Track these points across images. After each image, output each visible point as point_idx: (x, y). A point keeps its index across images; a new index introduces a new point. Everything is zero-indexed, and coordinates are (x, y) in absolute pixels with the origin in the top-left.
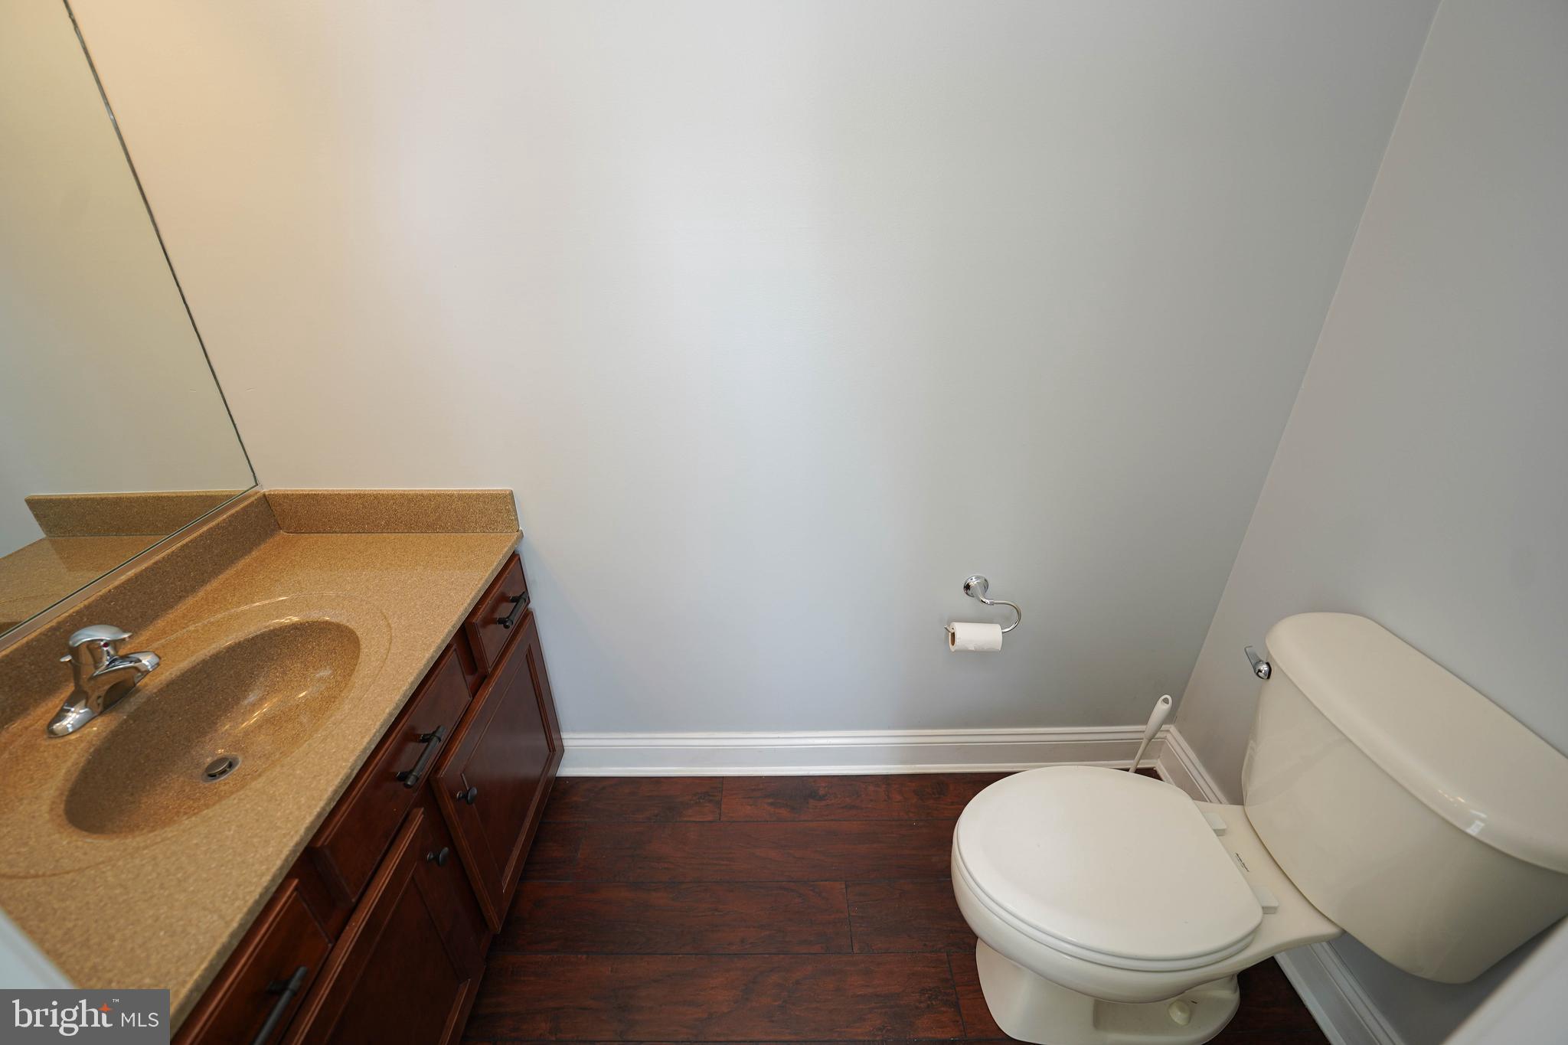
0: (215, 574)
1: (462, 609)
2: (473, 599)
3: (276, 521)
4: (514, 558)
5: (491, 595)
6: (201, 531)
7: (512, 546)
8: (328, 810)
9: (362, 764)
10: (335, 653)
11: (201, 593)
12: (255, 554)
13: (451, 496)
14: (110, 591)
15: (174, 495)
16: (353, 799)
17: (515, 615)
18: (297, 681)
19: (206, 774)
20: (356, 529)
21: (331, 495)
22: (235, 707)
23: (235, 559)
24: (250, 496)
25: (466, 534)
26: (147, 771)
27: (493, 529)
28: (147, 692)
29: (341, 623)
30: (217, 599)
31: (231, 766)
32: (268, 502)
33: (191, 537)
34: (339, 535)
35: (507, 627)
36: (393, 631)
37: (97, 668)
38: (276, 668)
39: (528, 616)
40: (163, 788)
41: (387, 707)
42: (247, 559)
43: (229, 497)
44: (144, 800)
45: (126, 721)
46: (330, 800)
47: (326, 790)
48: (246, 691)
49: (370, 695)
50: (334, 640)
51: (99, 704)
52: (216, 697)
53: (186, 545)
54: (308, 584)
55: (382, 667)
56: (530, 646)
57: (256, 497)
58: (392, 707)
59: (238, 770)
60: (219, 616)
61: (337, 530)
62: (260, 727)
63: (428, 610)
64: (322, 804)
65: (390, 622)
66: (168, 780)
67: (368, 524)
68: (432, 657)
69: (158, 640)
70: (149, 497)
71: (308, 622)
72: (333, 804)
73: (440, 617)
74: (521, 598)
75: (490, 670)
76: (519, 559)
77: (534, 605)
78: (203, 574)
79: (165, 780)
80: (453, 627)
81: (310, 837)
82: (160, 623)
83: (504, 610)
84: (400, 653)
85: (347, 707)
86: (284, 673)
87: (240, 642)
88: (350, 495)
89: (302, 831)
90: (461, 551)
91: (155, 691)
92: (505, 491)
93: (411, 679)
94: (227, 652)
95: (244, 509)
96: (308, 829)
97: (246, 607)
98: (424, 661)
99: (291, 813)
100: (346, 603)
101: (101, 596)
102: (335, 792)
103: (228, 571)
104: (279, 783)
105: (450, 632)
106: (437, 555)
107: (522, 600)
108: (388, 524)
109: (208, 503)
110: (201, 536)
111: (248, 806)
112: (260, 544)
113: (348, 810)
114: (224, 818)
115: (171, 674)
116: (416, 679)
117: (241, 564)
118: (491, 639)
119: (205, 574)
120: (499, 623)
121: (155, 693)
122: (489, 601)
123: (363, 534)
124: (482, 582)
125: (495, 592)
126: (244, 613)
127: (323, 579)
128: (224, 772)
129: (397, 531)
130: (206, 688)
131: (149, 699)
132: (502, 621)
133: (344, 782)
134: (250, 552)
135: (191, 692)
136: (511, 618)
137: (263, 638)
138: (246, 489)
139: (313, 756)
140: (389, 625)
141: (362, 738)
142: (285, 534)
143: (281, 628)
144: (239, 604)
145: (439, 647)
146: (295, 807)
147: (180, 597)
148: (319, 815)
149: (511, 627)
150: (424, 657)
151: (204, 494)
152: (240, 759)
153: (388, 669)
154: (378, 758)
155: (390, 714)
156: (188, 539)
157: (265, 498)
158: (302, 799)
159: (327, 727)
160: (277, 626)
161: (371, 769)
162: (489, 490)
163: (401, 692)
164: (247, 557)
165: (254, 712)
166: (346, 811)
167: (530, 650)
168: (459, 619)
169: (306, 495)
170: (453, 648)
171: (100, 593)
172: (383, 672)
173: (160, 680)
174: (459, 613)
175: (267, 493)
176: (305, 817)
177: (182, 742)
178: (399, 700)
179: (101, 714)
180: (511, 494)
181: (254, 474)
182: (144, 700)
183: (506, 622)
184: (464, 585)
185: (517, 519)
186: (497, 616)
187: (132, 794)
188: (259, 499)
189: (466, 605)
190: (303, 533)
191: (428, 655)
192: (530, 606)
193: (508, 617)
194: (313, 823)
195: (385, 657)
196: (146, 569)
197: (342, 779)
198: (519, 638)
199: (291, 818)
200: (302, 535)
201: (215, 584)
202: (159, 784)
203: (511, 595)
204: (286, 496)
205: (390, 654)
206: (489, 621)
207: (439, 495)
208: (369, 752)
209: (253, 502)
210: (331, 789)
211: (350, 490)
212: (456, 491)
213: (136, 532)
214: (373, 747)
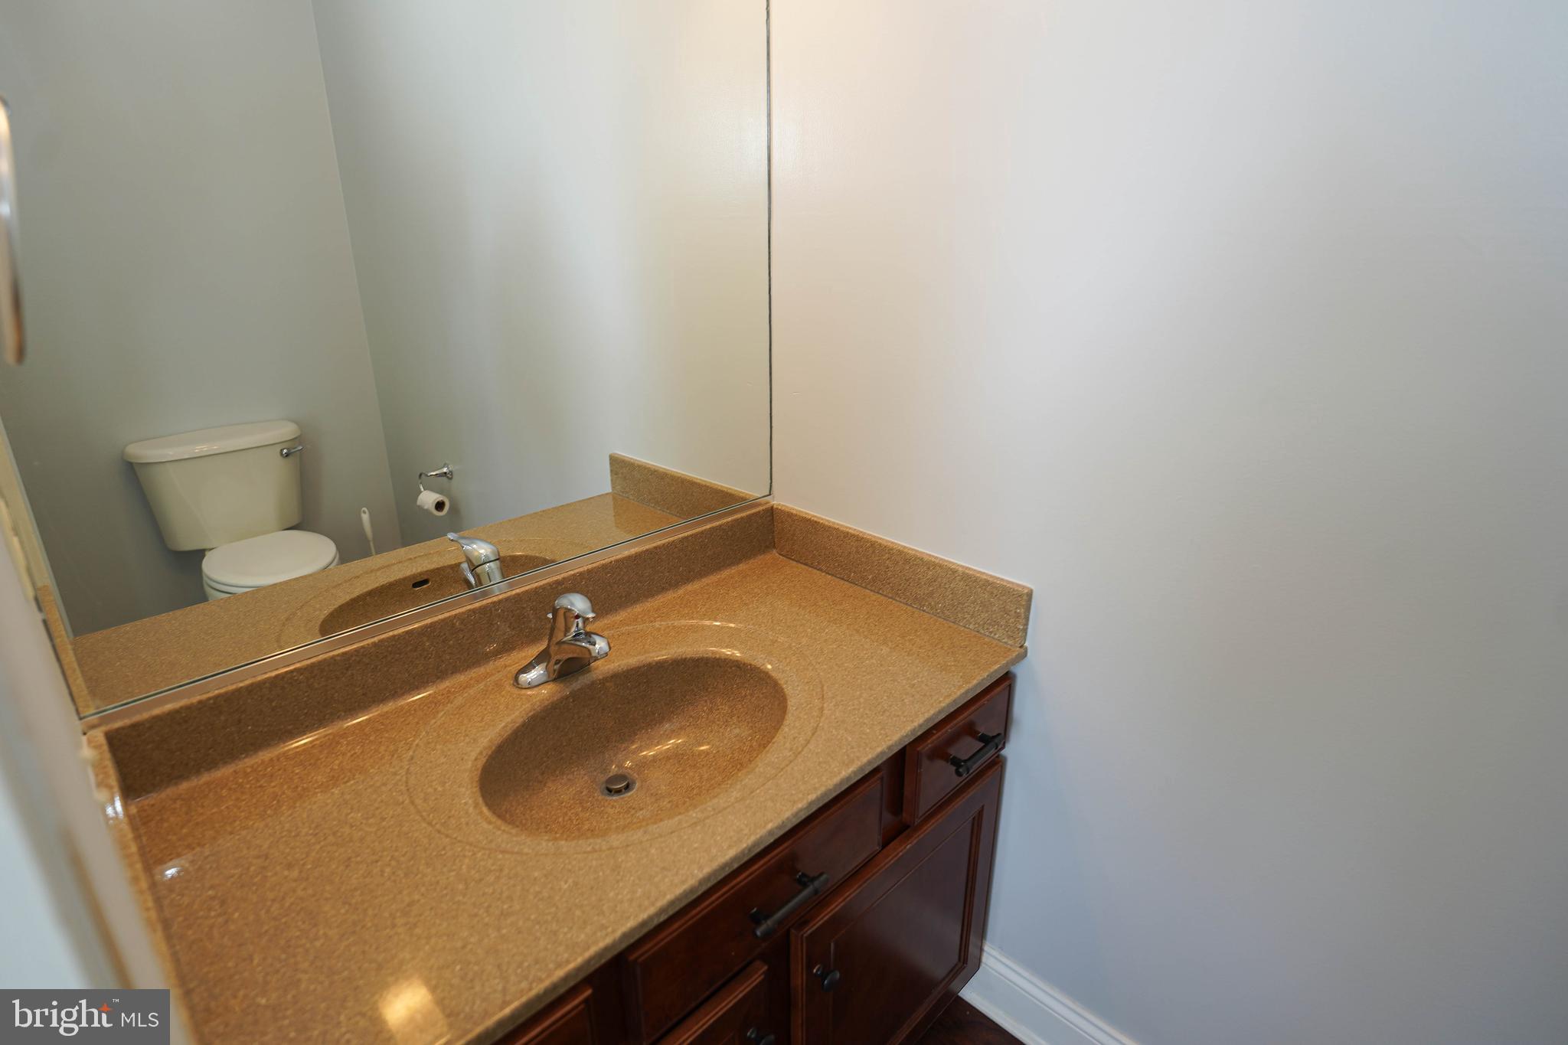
0: (701, 575)
1: (909, 728)
2: (927, 720)
3: (773, 538)
4: (1004, 683)
5: (955, 722)
6: (704, 528)
7: (1007, 664)
8: (656, 922)
9: (715, 881)
10: (762, 712)
11: (681, 592)
12: (742, 566)
13: (954, 572)
14: (611, 562)
15: (704, 483)
16: (690, 920)
17: (975, 763)
18: (718, 725)
19: (604, 786)
20: (841, 574)
21: (830, 527)
22: (658, 725)
23: (723, 566)
24: (759, 505)
25: (956, 626)
26: (564, 755)
27: (991, 632)
28: (594, 676)
29: (779, 682)
30: (690, 602)
31: (627, 787)
32: (773, 516)
33: (694, 531)
34: (824, 574)
35: (959, 774)
36: (823, 719)
37: (565, 636)
38: (706, 701)
39: (996, 765)
40: (569, 780)
41: (771, 821)
42: (733, 570)
43: (743, 499)
44: (550, 784)
45: (567, 698)
46: (662, 911)
47: (665, 895)
48: (673, 712)
49: (762, 794)
50: (766, 698)
51: (555, 671)
52: (646, 706)
53: (686, 538)
54: (770, 621)
55: (791, 762)
56: (983, 806)
57: (764, 507)
58: (776, 825)
59: (629, 797)
60: (683, 622)
61: (824, 568)
62: (668, 758)
63: (870, 710)
64: (652, 910)
65: (825, 705)
66: (575, 773)
67: (855, 572)
68: (848, 778)
69: (628, 625)
70: (686, 480)
71: (751, 665)
72: (663, 918)
73: (880, 727)
74: (997, 739)
75: (917, 821)
76: (1010, 686)
77: (1009, 751)
78: (690, 572)
79: (573, 772)
80: (889, 748)
81: (624, 946)
82: (638, 608)
83: (966, 747)
84: (817, 753)
85: (735, 794)
86: (711, 710)
87: (686, 658)
88: (848, 533)
89: (618, 934)
90: (940, 646)
91: (601, 677)
92: (1024, 587)
93: (812, 797)
94: (672, 664)
95: (749, 517)
96: (625, 936)
97: (707, 623)
98: (836, 780)
99: (622, 902)
100: (794, 659)
101: (603, 565)
102: (672, 903)
103: (711, 577)
104: (631, 854)
105: (882, 753)
106: (910, 640)
107: (992, 744)
108: (874, 580)
109: (725, 499)
110: (702, 532)
111: (594, 863)
112: (750, 558)
113: (680, 930)
114: (570, 863)
115: (619, 666)
116: (818, 799)
117: (725, 573)
118: (936, 779)
119: (692, 573)
120: (952, 764)
121: (600, 680)
122: (949, 729)
123: (846, 583)
124: (948, 701)
125: (960, 720)
126: (703, 628)
127: (786, 619)
128: (619, 792)
129: (881, 592)
130: (641, 694)
131: (593, 683)
132: (956, 762)
133: (686, 894)
134: (738, 564)
135: (628, 692)
136: (969, 763)
137: (706, 664)
138: (759, 496)
139: (675, 840)
140: (822, 709)
141: (730, 847)
142: (777, 554)
143: (725, 659)
144: (703, 617)
145: (861, 768)
146: (629, 896)
147: (663, 588)
148: (643, 924)
149: (965, 775)
150: (839, 773)
151: (726, 490)
152: (637, 785)
153: (796, 768)
154: (739, 879)
155: (771, 833)
156: (690, 533)
157: (771, 512)
158: (640, 890)
159: (705, 809)
160: (723, 657)
161: (724, 890)
162: (1002, 580)
163: (795, 809)
164: (733, 568)
165: (670, 739)
166: (677, 929)
167: (980, 813)
168: (901, 740)
169: (809, 520)
170: (879, 775)
171: (604, 562)
172: (789, 768)
173: (609, 668)
174: (903, 733)
175: (775, 506)
176: (629, 917)
177: (602, 739)
178: (788, 819)
179: (554, 680)
180: (1030, 595)
181: (771, 483)
182: (588, 682)
183: (961, 766)
184: (925, 695)
185: (1025, 630)
186: (953, 751)
187: (543, 773)
188: (766, 511)
189: (916, 724)
190: (793, 560)
191: (844, 774)
192: (1003, 752)
193: (965, 761)
194: (633, 930)
195: (800, 749)
196: (647, 550)
197: (685, 891)
198: (972, 792)
199: (618, 909)
200: (791, 561)
201: (695, 586)
202: (568, 774)
203: (982, 729)
204: (790, 515)
205: (805, 750)
206: (940, 753)
207: (941, 566)
208: (728, 871)
209: (759, 512)
210: (669, 897)
211: (850, 528)
212: (963, 567)
213: (667, 509)
214: (736, 866)
